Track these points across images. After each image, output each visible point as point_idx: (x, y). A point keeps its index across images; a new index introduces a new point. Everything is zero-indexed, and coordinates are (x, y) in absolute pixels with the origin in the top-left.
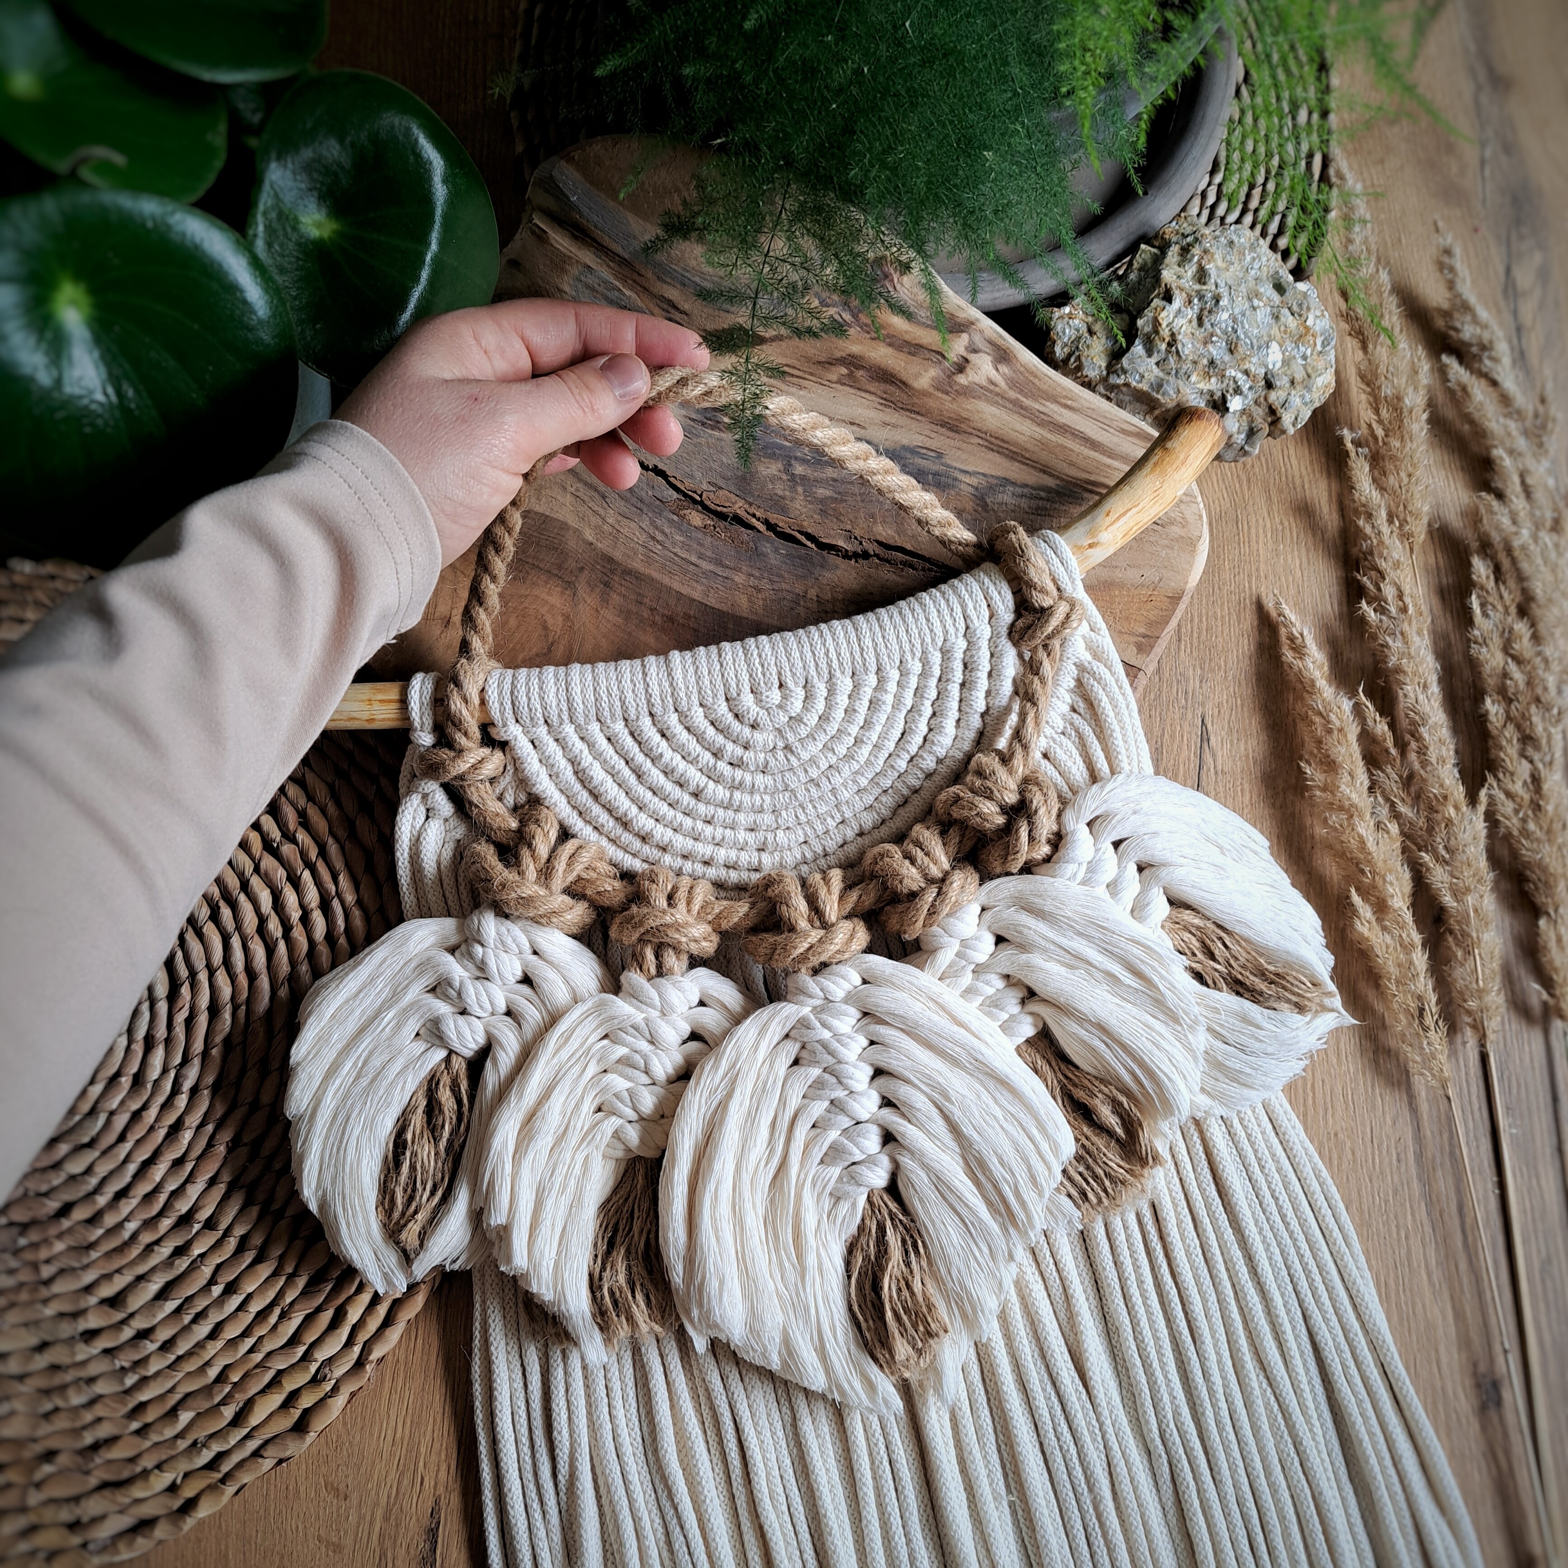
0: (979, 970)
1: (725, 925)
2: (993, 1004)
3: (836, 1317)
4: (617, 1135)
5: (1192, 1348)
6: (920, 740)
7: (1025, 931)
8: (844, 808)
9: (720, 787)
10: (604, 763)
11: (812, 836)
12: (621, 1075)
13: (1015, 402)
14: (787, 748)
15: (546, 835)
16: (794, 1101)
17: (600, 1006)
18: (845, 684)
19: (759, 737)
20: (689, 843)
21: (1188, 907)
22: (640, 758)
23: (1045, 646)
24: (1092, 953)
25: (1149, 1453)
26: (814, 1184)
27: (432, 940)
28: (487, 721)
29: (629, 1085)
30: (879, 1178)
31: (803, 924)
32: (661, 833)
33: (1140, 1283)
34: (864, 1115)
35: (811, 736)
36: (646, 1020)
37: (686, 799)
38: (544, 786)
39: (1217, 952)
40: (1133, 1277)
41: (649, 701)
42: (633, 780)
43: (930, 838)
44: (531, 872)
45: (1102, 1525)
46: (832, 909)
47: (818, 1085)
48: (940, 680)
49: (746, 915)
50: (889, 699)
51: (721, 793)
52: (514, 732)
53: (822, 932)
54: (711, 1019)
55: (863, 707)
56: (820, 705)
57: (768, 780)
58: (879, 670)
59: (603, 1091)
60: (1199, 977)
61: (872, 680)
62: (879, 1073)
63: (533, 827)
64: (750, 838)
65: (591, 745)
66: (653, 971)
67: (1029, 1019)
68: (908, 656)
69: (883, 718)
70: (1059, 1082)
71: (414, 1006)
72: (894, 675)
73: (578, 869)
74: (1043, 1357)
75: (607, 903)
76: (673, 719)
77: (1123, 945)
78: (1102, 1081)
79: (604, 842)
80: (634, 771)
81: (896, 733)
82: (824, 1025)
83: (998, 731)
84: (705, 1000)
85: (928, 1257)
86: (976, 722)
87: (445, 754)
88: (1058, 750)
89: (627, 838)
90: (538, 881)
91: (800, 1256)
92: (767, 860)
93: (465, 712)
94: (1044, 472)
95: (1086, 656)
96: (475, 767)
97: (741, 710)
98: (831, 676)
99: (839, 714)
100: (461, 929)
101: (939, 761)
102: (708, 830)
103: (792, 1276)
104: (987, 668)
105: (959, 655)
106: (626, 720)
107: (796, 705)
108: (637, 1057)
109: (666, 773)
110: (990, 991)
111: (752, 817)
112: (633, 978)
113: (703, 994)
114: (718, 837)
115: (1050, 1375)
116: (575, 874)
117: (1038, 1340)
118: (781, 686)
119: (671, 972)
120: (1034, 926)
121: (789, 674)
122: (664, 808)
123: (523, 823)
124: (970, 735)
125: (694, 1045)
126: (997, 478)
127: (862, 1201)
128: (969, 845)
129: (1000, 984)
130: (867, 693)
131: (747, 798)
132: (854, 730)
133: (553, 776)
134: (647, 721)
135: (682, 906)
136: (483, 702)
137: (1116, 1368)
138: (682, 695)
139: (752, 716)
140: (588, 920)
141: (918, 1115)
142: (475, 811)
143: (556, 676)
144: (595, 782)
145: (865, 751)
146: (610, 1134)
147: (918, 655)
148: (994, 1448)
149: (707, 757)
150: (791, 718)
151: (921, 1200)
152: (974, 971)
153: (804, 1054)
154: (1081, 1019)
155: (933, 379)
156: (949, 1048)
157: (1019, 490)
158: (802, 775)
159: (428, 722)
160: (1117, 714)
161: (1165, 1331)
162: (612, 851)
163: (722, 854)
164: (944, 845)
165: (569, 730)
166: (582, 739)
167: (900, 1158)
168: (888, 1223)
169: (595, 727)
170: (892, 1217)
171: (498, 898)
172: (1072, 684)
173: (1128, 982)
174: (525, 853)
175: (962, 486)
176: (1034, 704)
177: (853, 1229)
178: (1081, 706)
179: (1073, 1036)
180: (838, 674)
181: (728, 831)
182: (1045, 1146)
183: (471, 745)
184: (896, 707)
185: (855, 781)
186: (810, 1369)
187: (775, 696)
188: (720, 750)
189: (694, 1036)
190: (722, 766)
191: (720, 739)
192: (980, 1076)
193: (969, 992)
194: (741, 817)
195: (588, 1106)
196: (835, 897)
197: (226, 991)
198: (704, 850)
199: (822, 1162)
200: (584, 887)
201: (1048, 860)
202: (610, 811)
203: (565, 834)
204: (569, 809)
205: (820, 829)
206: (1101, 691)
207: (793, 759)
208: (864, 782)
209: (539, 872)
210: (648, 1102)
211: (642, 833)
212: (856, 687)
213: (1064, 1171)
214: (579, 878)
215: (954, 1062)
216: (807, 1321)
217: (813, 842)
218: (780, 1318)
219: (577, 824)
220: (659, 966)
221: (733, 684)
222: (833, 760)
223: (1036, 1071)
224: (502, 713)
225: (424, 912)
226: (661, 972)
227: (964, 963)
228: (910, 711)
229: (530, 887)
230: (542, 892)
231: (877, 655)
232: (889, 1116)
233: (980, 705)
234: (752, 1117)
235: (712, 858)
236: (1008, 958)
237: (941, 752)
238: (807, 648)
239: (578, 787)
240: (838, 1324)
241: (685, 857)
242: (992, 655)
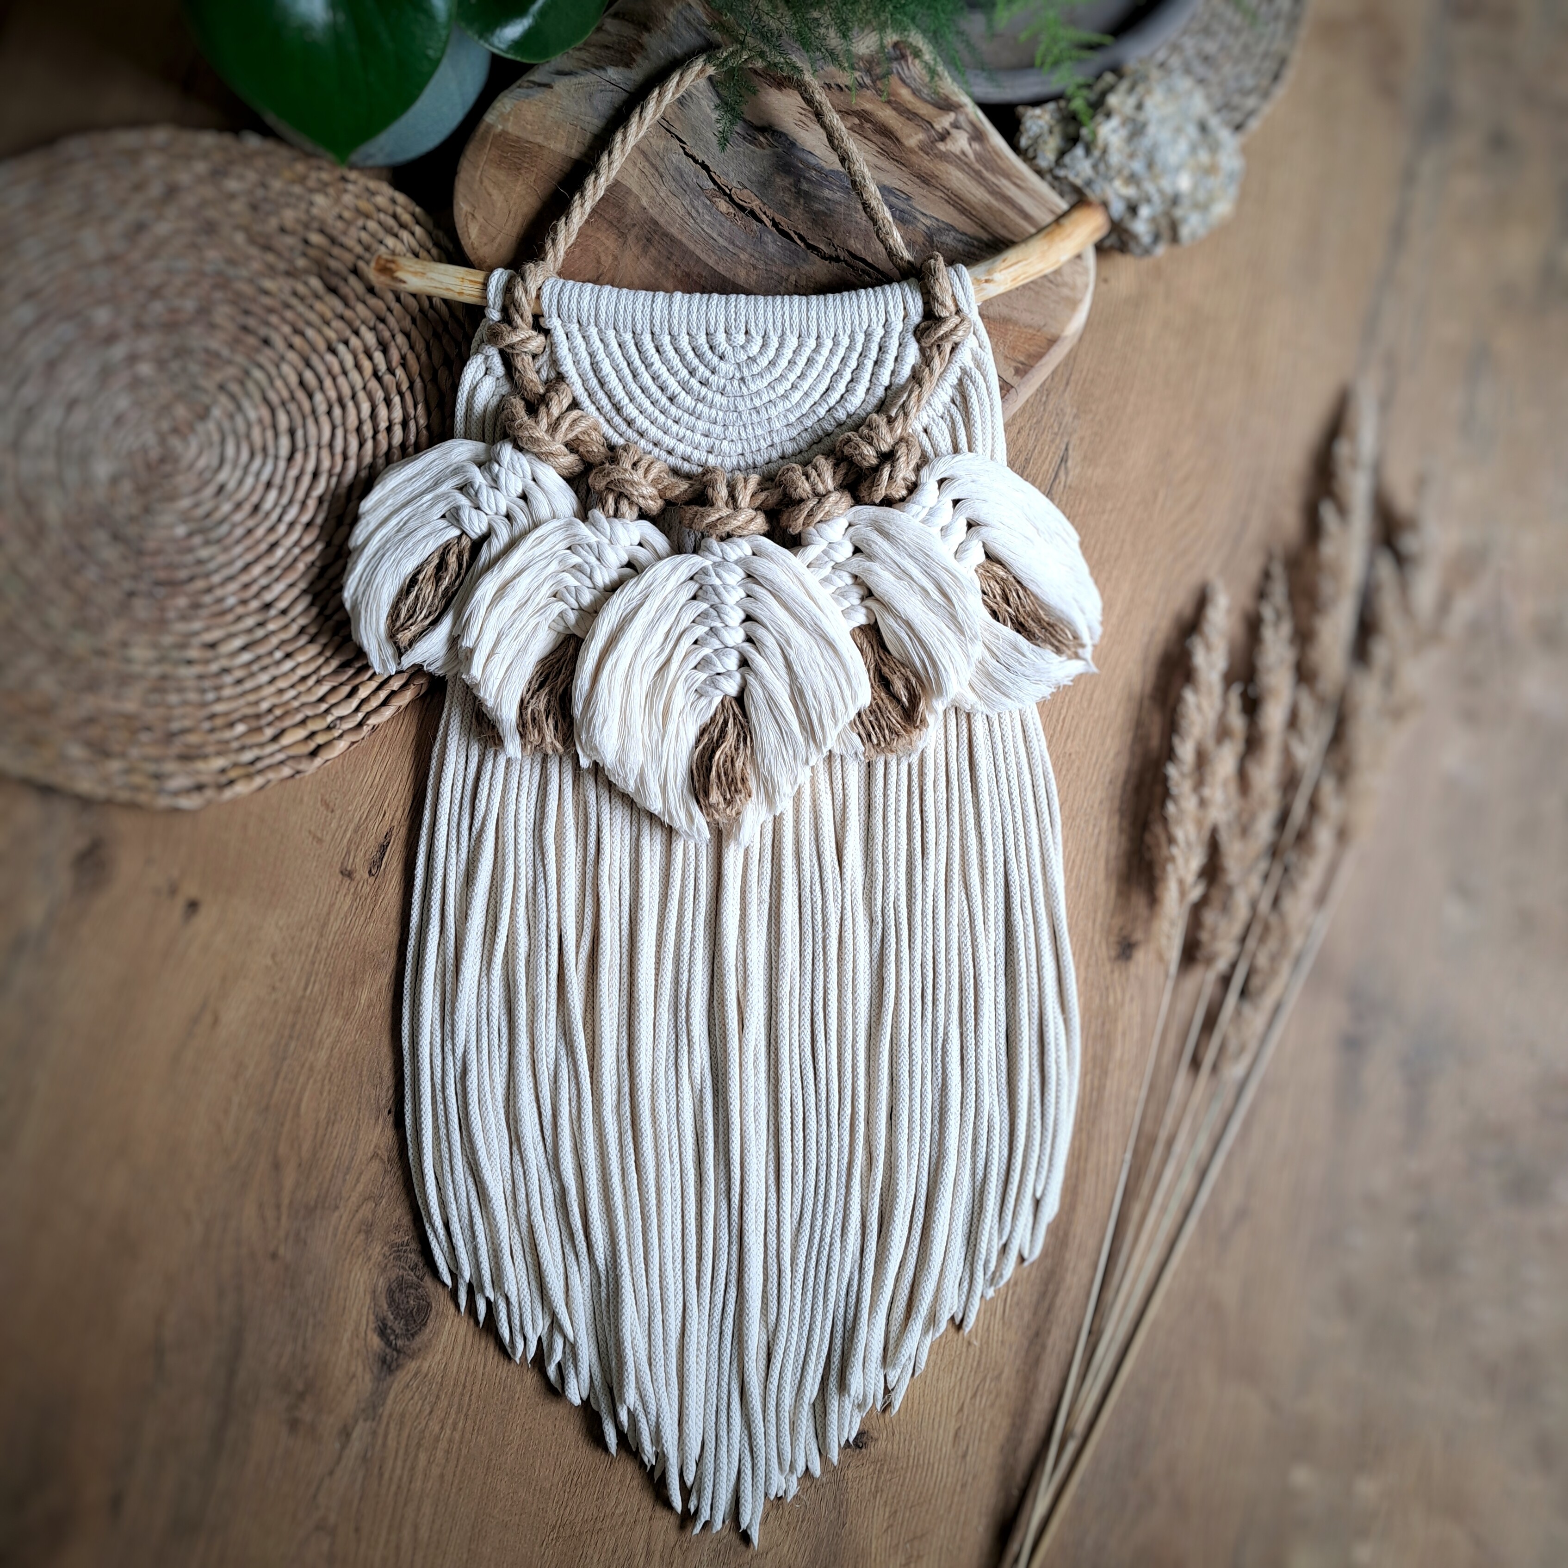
0: (836, 567)
1: (669, 495)
2: (842, 594)
3: (680, 769)
4: (561, 615)
5: (920, 860)
6: (838, 397)
7: (873, 545)
8: (774, 435)
9: (689, 398)
10: (612, 360)
11: (748, 451)
12: (573, 576)
13: (978, 173)
14: (742, 379)
15: (560, 402)
16: (686, 621)
17: (569, 524)
18: (792, 342)
19: (723, 366)
20: (660, 434)
21: (999, 562)
22: (638, 363)
23: (939, 346)
24: (915, 572)
25: (872, 921)
26: (686, 680)
27: (468, 455)
28: (539, 313)
29: (577, 584)
30: (731, 687)
31: (720, 503)
32: (641, 422)
33: (897, 810)
34: (731, 643)
35: (761, 375)
36: (598, 543)
37: (664, 400)
38: (568, 367)
39: (1011, 599)
40: (893, 806)
41: (651, 322)
42: (629, 378)
43: (826, 466)
44: (544, 423)
45: (825, 953)
46: (744, 498)
47: (704, 615)
48: (861, 355)
49: (686, 491)
50: (821, 360)
51: (689, 402)
52: (554, 323)
53: (731, 511)
54: (643, 555)
55: (802, 361)
56: (771, 353)
57: (724, 400)
58: (818, 337)
59: (559, 582)
60: (994, 614)
61: (812, 343)
62: (749, 618)
63: (553, 394)
64: (704, 441)
65: (606, 346)
66: (611, 512)
67: (864, 610)
68: (840, 331)
69: (815, 374)
70: (875, 661)
71: (445, 496)
72: (828, 343)
73: (577, 430)
74: (817, 840)
75: (591, 459)
76: (666, 339)
77: (938, 570)
78: (902, 664)
79: (602, 420)
80: (632, 372)
81: (822, 388)
82: (717, 575)
83: (893, 404)
84: (643, 543)
85: (752, 748)
86: (880, 392)
87: (505, 327)
88: (935, 428)
89: (617, 420)
90: (547, 431)
91: (665, 724)
92: (712, 461)
93: (524, 299)
94: (982, 228)
95: (970, 364)
96: (522, 341)
97: (715, 343)
98: (783, 333)
99: (783, 363)
100: (488, 451)
101: (849, 416)
102: (675, 428)
103: (656, 736)
104: (895, 354)
105: (876, 339)
106: (634, 333)
107: (754, 349)
108: (586, 566)
109: (653, 379)
110: (841, 584)
111: (707, 426)
112: (597, 513)
113: (642, 537)
114: (681, 435)
115: (818, 852)
116: (574, 433)
117: (816, 829)
118: (747, 333)
119: (623, 516)
120: (880, 544)
121: (753, 324)
122: (647, 404)
123: (548, 391)
124: (874, 401)
125: (628, 570)
126: (947, 224)
127: (717, 701)
128: (852, 477)
129: (849, 581)
130: (807, 352)
131: (706, 410)
132: (792, 377)
133: (576, 363)
134: (647, 338)
135: (641, 471)
136: (538, 297)
137: (866, 863)
138: (676, 322)
139: (721, 349)
140: (576, 469)
141: (767, 650)
142: (518, 375)
143: (592, 290)
144: (604, 373)
145: (797, 396)
146: (557, 613)
147: (848, 332)
148: (768, 889)
149: (684, 373)
150: (749, 358)
151: (755, 708)
152: (833, 568)
153: (700, 593)
154: (897, 616)
155: (920, 141)
156: (799, 610)
157: (959, 236)
158: (748, 402)
159: (499, 303)
160: (981, 411)
161: (905, 847)
162: (605, 428)
163: (681, 448)
164: (835, 473)
165: (593, 331)
166: (601, 340)
167: (748, 676)
168: (731, 720)
169: (611, 333)
170: (735, 715)
171: (516, 433)
172: (956, 382)
173: (935, 597)
174: (543, 410)
175: (919, 225)
176: (921, 386)
177: (707, 718)
178: (958, 399)
179: (890, 627)
180: (788, 332)
181: (689, 432)
182: (847, 693)
183: (524, 326)
184: (826, 367)
185: (785, 416)
186: (653, 796)
187: (741, 339)
188: (694, 369)
189: (630, 565)
190: (694, 382)
191: (696, 362)
192: (818, 638)
193: (826, 580)
194: (700, 424)
195: (546, 590)
196: (749, 492)
197: (326, 464)
198: (669, 441)
199: (695, 668)
200: (579, 445)
201: (903, 499)
202: (609, 398)
203: (575, 405)
204: (582, 390)
205: (754, 447)
206: (973, 391)
207: (744, 388)
208: (792, 419)
209: (549, 425)
210: (587, 598)
211: (629, 419)
212: (800, 345)
213: (859, 714)
214: (577, 438)
215: (801, 622)
216: (659, 765)
217: (748, 454)
218: (641, 758)
219: (586, 402)
220: (617, 510)
221: (713, 322)
222: (773, 396)
223: (861, 651)
224: (550, 307)
225: (467, 436)
226: (617, 514)
227: (827, 559)
228: (835, 374)
229: (540, 430)
230: (547, 438)
231: (818, 325)
232: (747, 646)
233: (885, 380)
234: (653, 624)
235: (673, 449)
236: (859, 564)
237: (852, 409)
238: (770, 308)
239: (591, 374)
240: (679, 774)
241: (655, 445)
242: (900, 345)
